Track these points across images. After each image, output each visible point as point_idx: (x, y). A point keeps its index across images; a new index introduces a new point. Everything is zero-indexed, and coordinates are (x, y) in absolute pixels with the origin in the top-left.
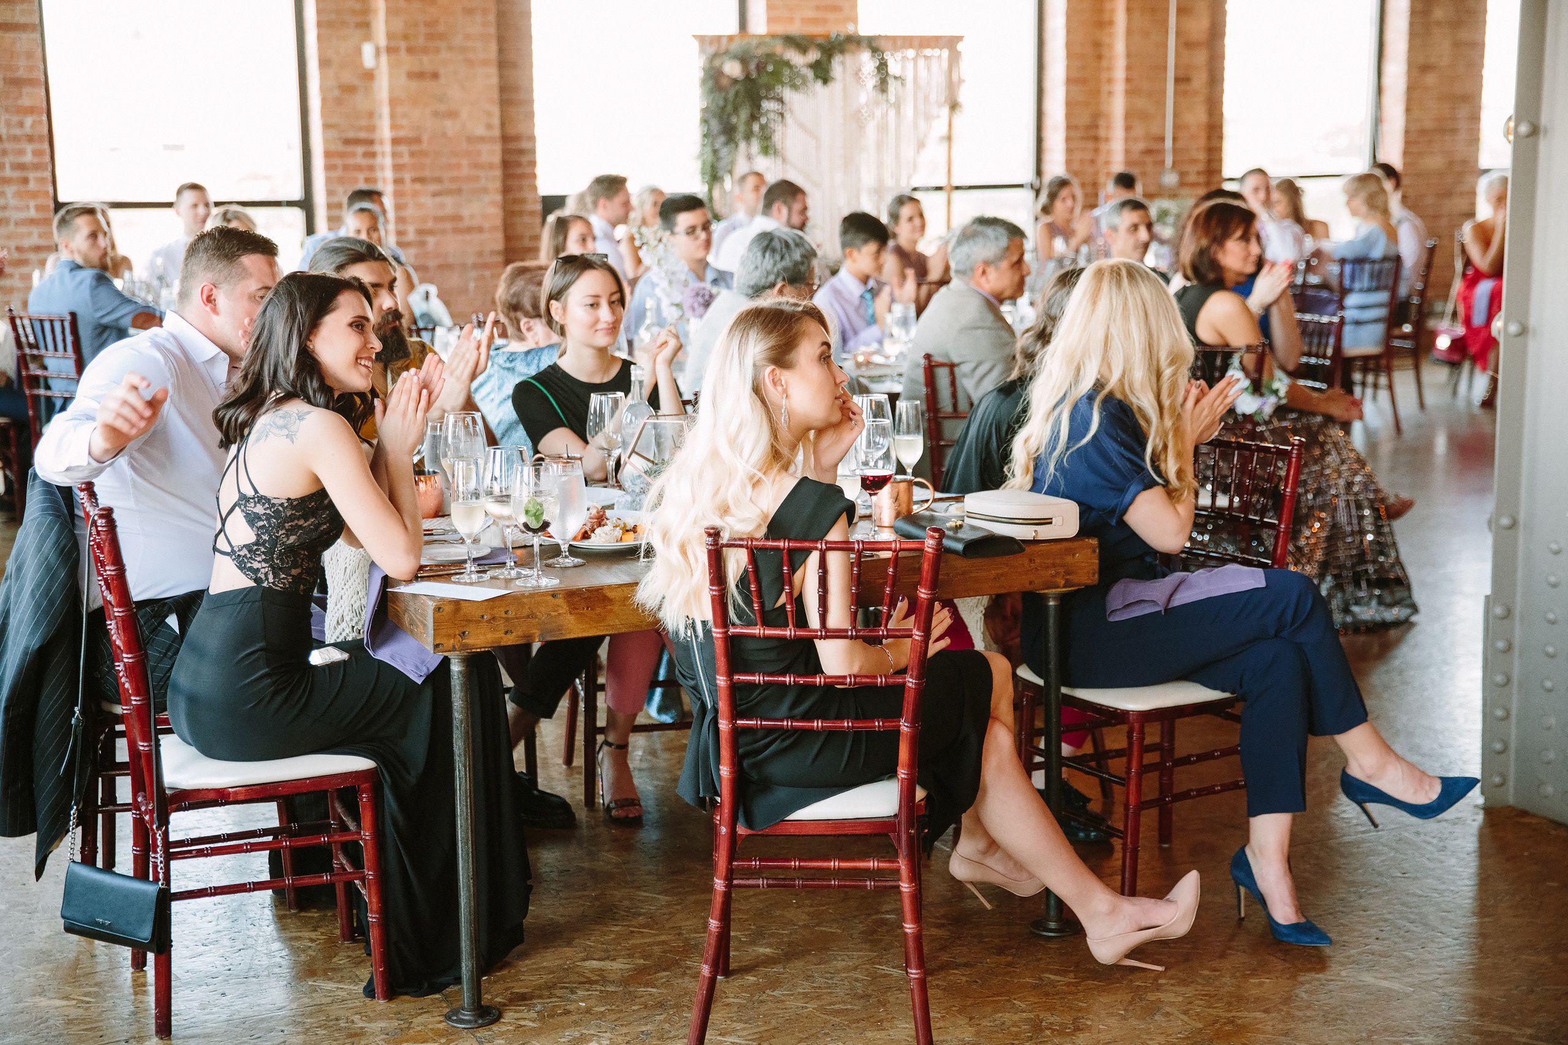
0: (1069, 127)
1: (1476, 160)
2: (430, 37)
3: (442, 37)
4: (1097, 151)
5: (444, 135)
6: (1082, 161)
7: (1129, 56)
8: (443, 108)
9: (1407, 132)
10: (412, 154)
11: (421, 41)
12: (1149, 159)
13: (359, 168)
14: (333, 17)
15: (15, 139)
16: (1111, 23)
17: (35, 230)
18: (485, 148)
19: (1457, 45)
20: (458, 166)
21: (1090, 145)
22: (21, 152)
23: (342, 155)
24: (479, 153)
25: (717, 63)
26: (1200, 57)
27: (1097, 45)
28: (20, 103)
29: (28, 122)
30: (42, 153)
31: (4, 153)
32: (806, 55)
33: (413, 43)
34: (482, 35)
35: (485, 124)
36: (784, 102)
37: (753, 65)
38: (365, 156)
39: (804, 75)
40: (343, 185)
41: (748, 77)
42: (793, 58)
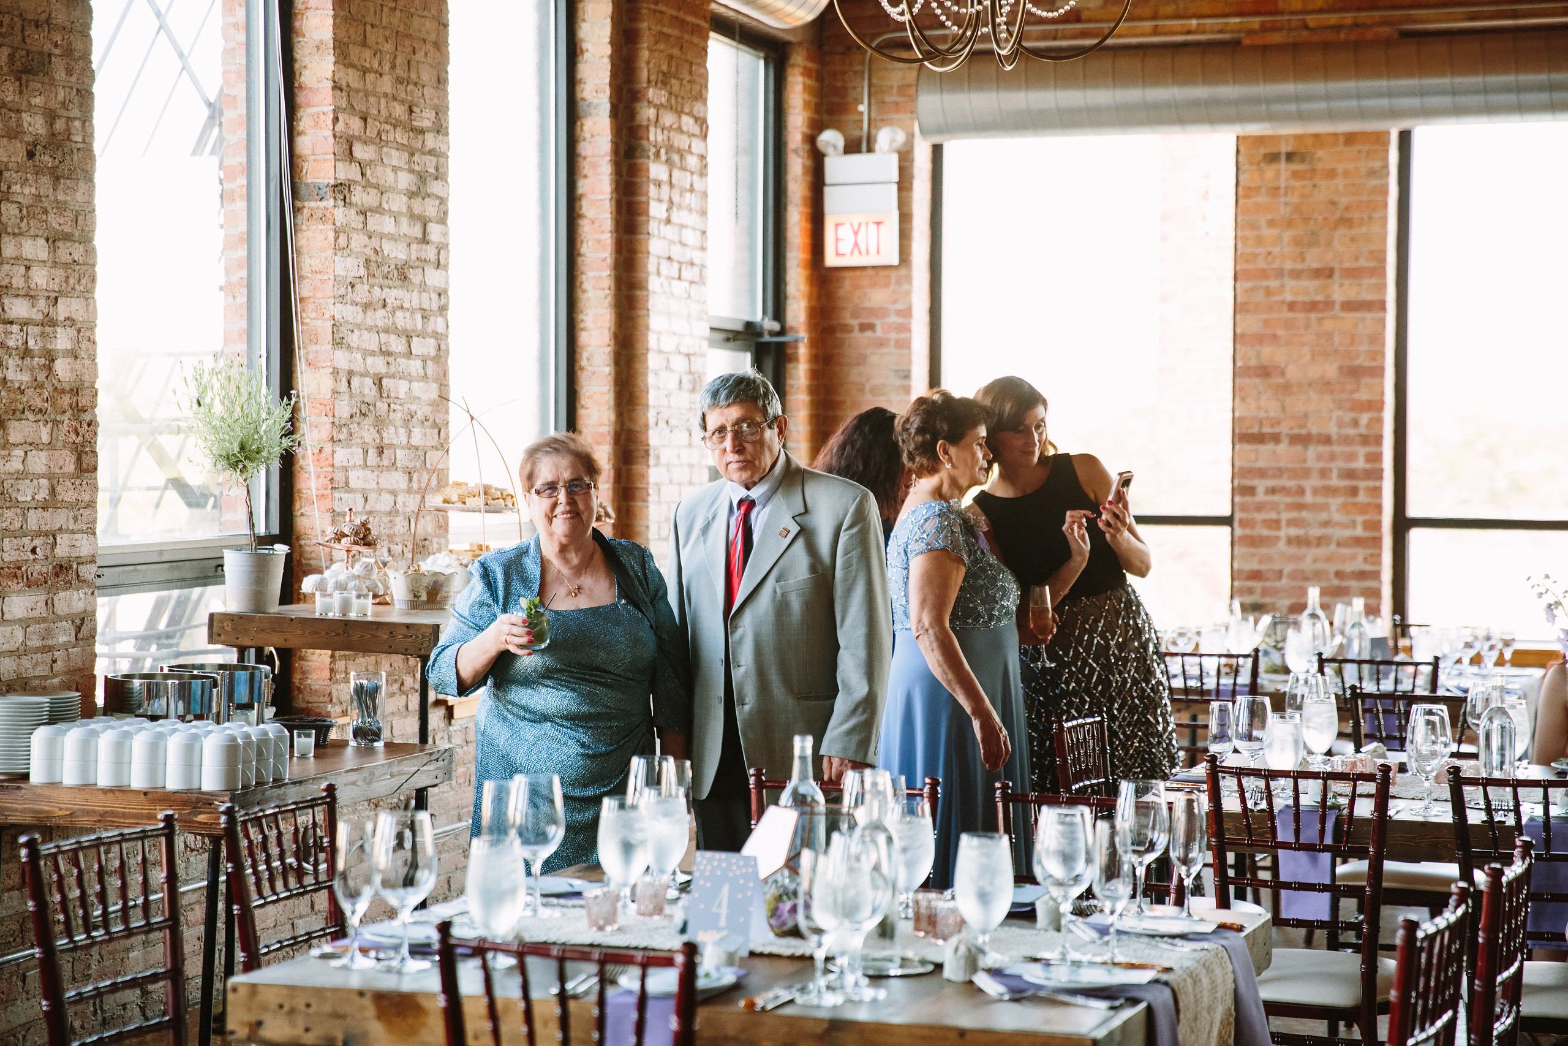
28: (1356, 396)
29: (1364, 419)
30: (1377, 457)
31: (1332, 457)
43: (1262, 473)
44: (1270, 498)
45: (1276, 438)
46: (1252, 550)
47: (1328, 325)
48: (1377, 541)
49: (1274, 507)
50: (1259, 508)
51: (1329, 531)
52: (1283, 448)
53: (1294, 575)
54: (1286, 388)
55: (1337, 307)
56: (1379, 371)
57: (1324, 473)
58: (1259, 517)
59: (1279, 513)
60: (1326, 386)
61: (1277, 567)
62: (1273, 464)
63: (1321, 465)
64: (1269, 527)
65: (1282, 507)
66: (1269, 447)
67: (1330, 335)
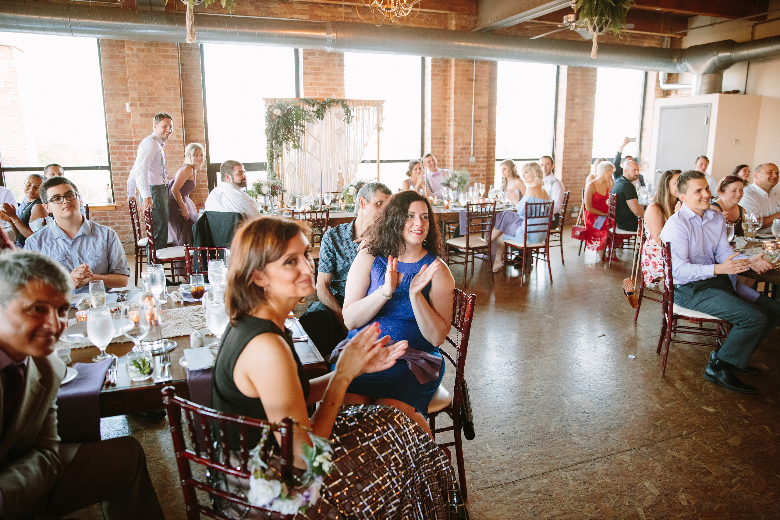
0: (432, 139)
1: (591, 155)
2: (151, 99)
3: (156, 99)
4: (444, 148)
6: (438, 152)
7: (455, 111)
9: (565, 144)
11: (146, 101)
12: (464, 151)
13: (127, 154)
14: (112, 92)
16: (450, 98)
19: (584, 112)
21: (442, 145)
23: (118, 148)
24: (174, 147)
25: (271, 110)
26: (485, 113)
27: (444, 107)
32: (313, 106)
33: (143, 102)
34: (174, 98)
35: (177, 135)
36: (304, 127)
37: (286, 111)
38: (128, 148)
39: (311, 115)
40: (119, 160)
41: (284, 115)
42: (307, 108)
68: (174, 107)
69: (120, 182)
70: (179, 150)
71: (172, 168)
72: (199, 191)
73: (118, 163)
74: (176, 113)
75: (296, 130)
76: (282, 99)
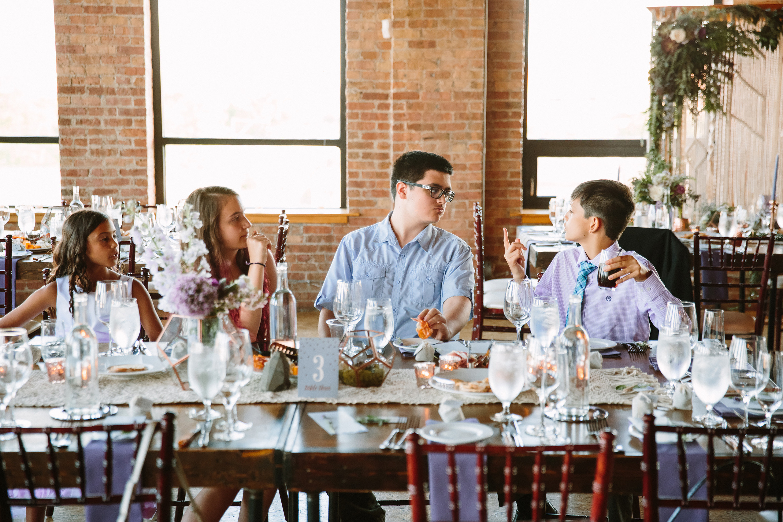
2: (430, 13)
3: (439, 13)
5: (437, 91)
8: (437, 70)
10: (410, 107)
11: (422, 17)
13: (375, 117)
15: (124, 92)
17: (134, 159)
18: (470, 102)
20: (447, 116)
22: (127, 102)
23: (362, 106)
24: (465, 105)
25: (665, 31)
28: (128, 65)
29: (133, 79)
30: (142, 102)
31: (116, 102)
32: (755, 23)
33: (415, 18)
34: (473, 11)
35: (472, 83)
36: (731, 65)
37: (696, 32)
38: (381, 107)
39: (750, 41)
40: (362, 129)
41: (692, 42)
42: (742, 25)
43: (74, 111)
44: (79, 126)
45: (81, 90)
46: (70, 158)
47: (109, 21)
48: (144, 152)
49: (82, 132)
50: (73, 132)
51: (116, 146)
52: (86, 96)
53: (95, 173)
54: (86, 60)
55: (114, 10)
56: (140, 51)
57: (111, 112)
58: (73, 138)
59: (85, 135)
60: (110, 58)
61: (86, 168)
62: (81, 106)
63: (109, 106)
64: (80, 144)
65: (87, 132)
66: (78, 95)
67: (111, 28)
68: (471, 28)
69: (360, 171)
70: (475, 111)
71: (459, 146)
72: (503, 194)
73: (360, 133)
74: (473, 39)
75: (716, 72)
76: (689, 8)
